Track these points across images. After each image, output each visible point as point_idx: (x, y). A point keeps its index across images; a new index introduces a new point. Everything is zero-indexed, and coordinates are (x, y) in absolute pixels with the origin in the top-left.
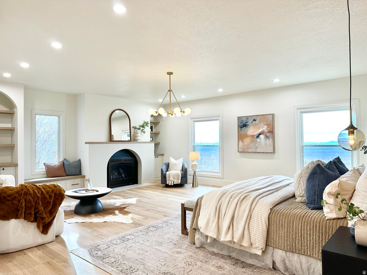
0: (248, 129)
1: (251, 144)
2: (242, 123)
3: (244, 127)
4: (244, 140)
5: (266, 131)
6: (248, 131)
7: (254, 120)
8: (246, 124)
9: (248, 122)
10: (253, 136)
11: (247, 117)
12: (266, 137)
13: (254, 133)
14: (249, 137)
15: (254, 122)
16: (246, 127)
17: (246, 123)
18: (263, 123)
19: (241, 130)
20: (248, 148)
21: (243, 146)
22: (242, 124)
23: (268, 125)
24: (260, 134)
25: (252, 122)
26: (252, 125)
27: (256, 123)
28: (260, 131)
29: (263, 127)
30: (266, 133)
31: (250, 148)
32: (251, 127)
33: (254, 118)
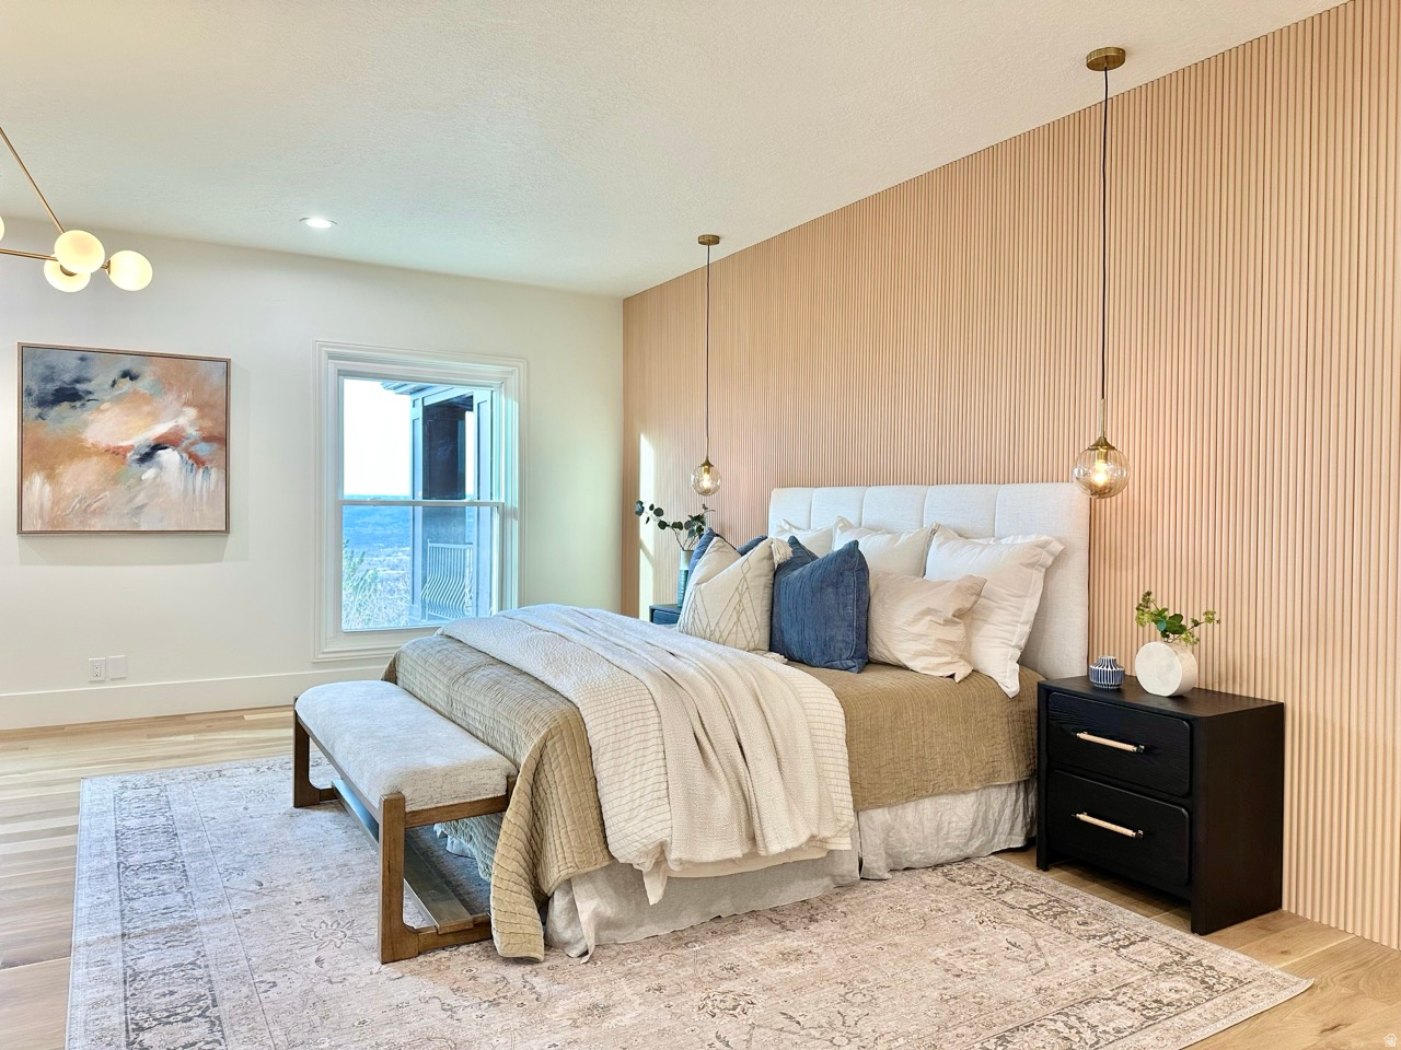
0: (86, 415)
1: (104, 490)
2: (47, 379)
3: (65, 404)
4: (59, 470)
5: (192, 432)
6: (86, 424)
7: (128, 375)
8: (78, 386)
9: (90, 380)
10: (117, 453)
11: (85, 356)
12: (190, 462)
13: (127, 439)
14: (95, 459)
15: (126, 385)
16: (78, 404)
17: (78, 381)
18: (179, 397)
19: (40, 416)
20: (85, 512)
21: (55, 503)
22: (51, 387)
23: (203, 408)
24: (158, 446)
25: (114, 383)
26: (118, 400)
27: (136, 392)
28: (161, 429)
29: (178, 414)
30: (193, 444)
31: (101, 512)
32: (105, 406)
33: (127, 363)
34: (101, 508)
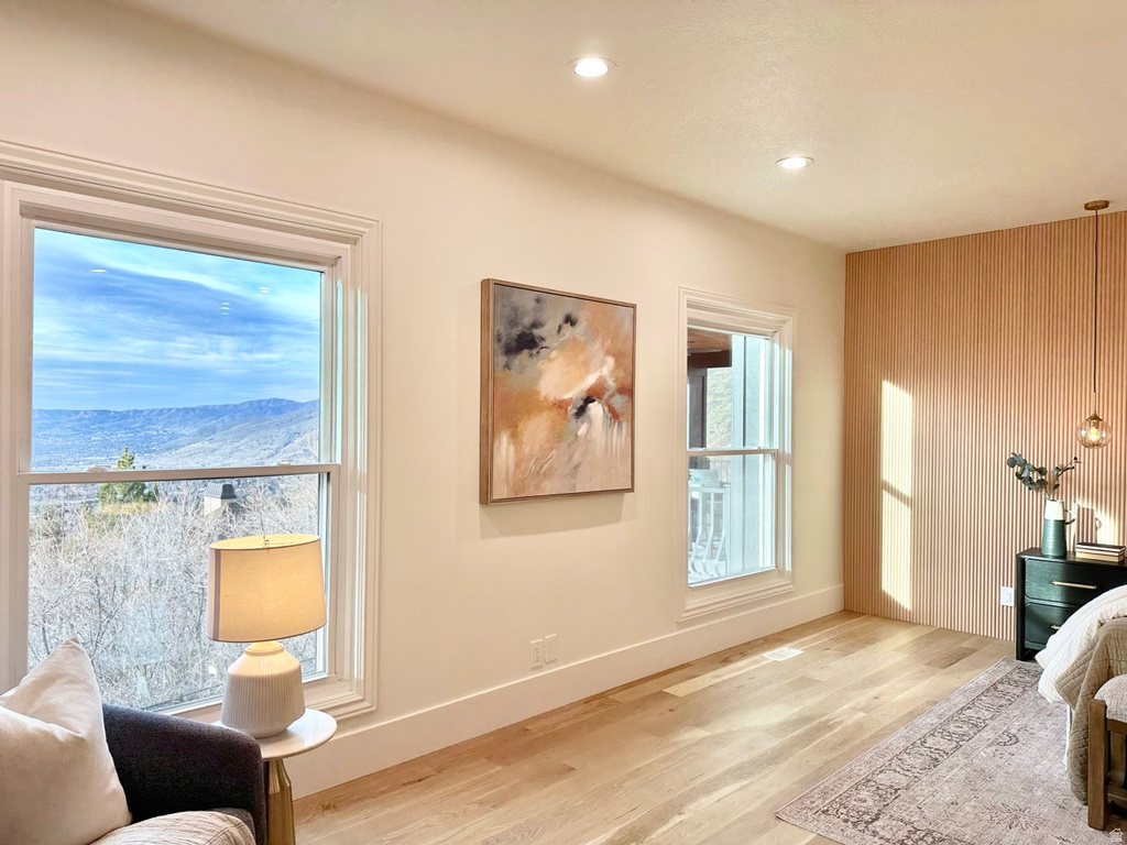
0: (541, 365)
1: (551, 449)
2: (513, 323)
3: (526, 352)
4: (521, 426)
5: (611, 383)
6: (540, 374)
7: (570, 320)
8: (536, 332)
9: (541, 325)
10: (561, 405)
11: (541, 295)
12: (610, 415)
13: (568, 391)
14: (545, 414)
15: (568, 330)
16: (534, 351)
17: (535, 325)
18: (603, 344)
19: (507, 366)
20: (541, 474)
21: (517, 466)
22: (516, 332)
23: (618, 356)
24: (588, 400)
25: (560, 327)
26: (562, 347)
27: (574, 339)
28: (591, 380)
29: (601, 366)
30: (612, 396)
31: (548, 475)
32: (554, 354)
33: (569, 307)
34: (550, 468)
